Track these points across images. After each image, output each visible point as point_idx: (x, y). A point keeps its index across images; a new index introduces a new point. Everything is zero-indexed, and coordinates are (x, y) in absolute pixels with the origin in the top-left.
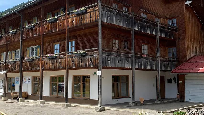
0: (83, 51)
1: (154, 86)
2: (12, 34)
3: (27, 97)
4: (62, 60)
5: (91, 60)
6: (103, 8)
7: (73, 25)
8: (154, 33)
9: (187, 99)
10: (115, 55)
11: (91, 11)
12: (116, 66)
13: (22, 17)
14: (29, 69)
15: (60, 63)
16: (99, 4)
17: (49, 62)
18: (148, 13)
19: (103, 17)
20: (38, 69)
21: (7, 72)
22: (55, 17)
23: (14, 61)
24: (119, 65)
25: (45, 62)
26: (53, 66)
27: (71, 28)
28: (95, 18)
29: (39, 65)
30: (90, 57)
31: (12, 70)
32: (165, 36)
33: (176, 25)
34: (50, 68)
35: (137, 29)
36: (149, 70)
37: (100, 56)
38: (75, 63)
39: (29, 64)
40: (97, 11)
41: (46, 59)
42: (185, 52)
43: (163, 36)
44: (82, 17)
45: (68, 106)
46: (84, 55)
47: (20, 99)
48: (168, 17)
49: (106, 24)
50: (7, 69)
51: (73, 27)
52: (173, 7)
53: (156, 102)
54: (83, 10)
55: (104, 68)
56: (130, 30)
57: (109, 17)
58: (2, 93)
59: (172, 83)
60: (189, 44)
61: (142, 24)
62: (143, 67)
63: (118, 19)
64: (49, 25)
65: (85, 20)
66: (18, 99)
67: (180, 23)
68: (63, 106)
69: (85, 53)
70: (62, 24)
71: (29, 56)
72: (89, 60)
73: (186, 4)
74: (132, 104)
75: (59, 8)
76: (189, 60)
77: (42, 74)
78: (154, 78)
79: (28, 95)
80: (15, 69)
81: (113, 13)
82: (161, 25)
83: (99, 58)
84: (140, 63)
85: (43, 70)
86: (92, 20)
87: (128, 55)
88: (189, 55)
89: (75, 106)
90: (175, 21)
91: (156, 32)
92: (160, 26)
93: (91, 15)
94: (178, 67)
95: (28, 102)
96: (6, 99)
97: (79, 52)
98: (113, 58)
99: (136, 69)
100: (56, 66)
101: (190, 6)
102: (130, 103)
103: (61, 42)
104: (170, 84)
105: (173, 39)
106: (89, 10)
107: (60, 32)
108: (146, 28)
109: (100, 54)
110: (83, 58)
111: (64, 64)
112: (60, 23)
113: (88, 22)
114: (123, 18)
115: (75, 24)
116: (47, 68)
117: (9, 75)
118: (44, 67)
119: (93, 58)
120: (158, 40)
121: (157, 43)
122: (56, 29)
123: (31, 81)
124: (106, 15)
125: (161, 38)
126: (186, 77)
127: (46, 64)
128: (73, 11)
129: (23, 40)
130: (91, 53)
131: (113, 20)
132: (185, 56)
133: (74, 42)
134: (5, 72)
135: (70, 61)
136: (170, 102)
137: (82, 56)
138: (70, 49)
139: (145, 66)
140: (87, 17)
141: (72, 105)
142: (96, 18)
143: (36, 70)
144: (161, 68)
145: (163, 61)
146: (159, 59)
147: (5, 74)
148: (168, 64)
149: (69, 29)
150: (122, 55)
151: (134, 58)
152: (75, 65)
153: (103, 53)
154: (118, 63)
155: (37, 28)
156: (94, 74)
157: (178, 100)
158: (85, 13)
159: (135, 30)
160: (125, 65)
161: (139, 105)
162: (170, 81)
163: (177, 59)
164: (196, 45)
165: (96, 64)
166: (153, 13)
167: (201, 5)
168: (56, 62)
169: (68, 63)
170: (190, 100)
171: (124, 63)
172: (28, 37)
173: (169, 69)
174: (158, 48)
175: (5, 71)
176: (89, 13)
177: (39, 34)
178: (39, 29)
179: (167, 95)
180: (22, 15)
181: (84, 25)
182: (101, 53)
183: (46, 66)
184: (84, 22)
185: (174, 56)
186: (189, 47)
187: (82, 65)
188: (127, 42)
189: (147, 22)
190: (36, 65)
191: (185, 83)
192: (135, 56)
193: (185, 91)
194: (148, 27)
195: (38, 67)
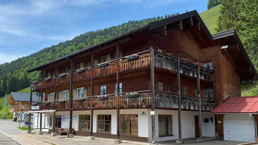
0: (136, 93)
1: (193, 125)
2: (62, 77)
3: (75, 133)
4: (113, 101)
5: (143, 101)
6: (155, 54)
7: (124, 69)
8: (196, 76)
9: (226, 138)
10: (165, 97)
11: (143, 57)
12: (166, 107)
13: (72, 62)
14: (79, 108)
15: (111, 103)
16: (152, 50)
17: (99, 102)
18: (186, 57)
19: (155, 62)
20: (89, 108)
21: (56, 111)
22: (106, 62)
23: (64, 101)
24: (168, 105)
25: (96, 103)
26: (104, 106)
27: (122, 72)
28: (147, 63)
29: (89, 105)
30: (142, 98)
31: (61, 108)
32: (205, 78)
33: (211, 68)
34: (101, 107)
35: (182, 72)
36: (192, 110)
37: (153, 98)
38: (127, 103)
39: (79, 104)
40: (150, 57)
41: (96, 100)
42: (222, 93)
43: (203, 78)
44: (133, 63)
45: (120, 142)
46: (137, 97)
47: (70, 135)
48: (203, 60)
49: (157, 68)
50: (56, 108)
51: (124, 72)
52: (209, 51)
53: (198, 141)
54: (135, 56)
55: (156, 108)
56: (176, 73)
57: (160, 62)
58: (48, 129)
59: (209, 122)
60: (225, 86)
61: (186, 68)
62: (187, 108)
63: (167, 64)
64: (99, 70)
65: (137, 65)
66: (69, 135)
67: (216, 66)
68: (116, 142)
69: (137, 94)
70: (113, 69)
71: (76, 97)
72: (142, 101)
73: (222, 48)
74: (180, 142)
75: (106, 54)
76: (225, 100)
77: (92, 113)
78: (193, 117)
79: (75, 131)
80: (64, 107)
81: (163, 58)
82: (201, 68)
83: (152, 99)
84: (185, 103)
85: (93, 109)
86: (144, 65)
87: (175, 97)
88: (225, 96)
89: (125, 143)
90: (210, 64)
91: (197, 75)
92: (200, 70)
93: (143, 60)
94: (216, 108)
95: (77, 137)
96: (55, 135)
97: (131, 94)
98: (163, 100)
99: (182, 110)
100: (107, 106)
101: (226, 50)
102: (177, 141)
103: (108, 84)
104: (206, 123)
105: (211, 81)
106: (141, 56)
107: (110, 76)
108: (189, 71)
109: (153, 96)
110: (135, 99)
111: (115, 104)
112: (111, 68)
113: (140, 67)
114: (170, 62)
115: (126, 69)
116: (98, 108)
117: (58, 113)
118: (95, 106)
119: (146, 99)
120: (199, 82)
121: (198, 85)
122: (106, 73)
123: (77, 118)
124: (157, 60)
125: (201, 80)
126: (224, 117)
127: (97, 104)
128: (126, 57)
129: (73, 82)
130: (144, 95)
131: (163, 64)
132: (222, 97)
133: (121, 85)
134: (54, 111)
135: (121, 101)
136: (210, 140)
137: (134, 97)
138: (116, 91)
139: (189, 107)
140: (139, 62)
141: (123, 141)
142: (149, 63)
143: (87, 109)
144: (202, 108)
145: (203, 102)
146: (200, 100)
147: (54, 112)
148: (207, 105)
149: (120, 73)
150: (170, 97)
151: (180, 99)
152: (126, 105)
153: (155, 95)
154: (168, 104)
155: (87, 73)
156: (143, 113)
157: (216, 139)
158: (137, 58)
159: (181, 73)
160: (173, 106)
161: (185, 143)
162: (206, 120)
163: (214, 100)
164: (230, 87)
165: (149, 105)
166: (191, 57)
167: (237, 49)
168: (107, 102)
169: (119, 103)
170: (229, 138)
171: (173, 104)
172: (78, 80)
173: (208, 110)
174: (199, 90)
175: (54, 109)
176: (141, 59)
177: (90, 77)
178: (90, 73)
179: (204, 133)
180: (71, 61)
181: (136, 69)
182: (154, 94)
183: (96, 106)
184: (136, 67)
185: (210, 97)
186: (225, 88)
187: (134, 106)
188: (169, 84)
189: (190, 66)
190: (86, 104)
191: (224, 123)
192: (181, 97)
193: (224, 130)
194: (191, 70)
195: (88, 106)
